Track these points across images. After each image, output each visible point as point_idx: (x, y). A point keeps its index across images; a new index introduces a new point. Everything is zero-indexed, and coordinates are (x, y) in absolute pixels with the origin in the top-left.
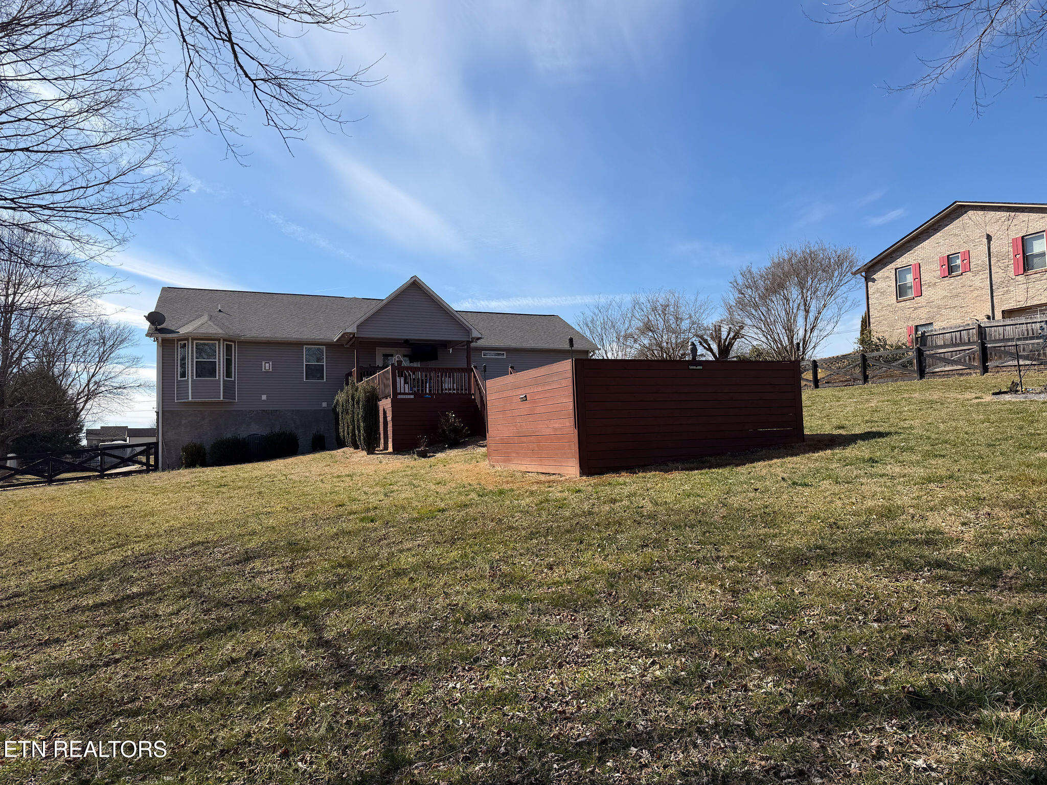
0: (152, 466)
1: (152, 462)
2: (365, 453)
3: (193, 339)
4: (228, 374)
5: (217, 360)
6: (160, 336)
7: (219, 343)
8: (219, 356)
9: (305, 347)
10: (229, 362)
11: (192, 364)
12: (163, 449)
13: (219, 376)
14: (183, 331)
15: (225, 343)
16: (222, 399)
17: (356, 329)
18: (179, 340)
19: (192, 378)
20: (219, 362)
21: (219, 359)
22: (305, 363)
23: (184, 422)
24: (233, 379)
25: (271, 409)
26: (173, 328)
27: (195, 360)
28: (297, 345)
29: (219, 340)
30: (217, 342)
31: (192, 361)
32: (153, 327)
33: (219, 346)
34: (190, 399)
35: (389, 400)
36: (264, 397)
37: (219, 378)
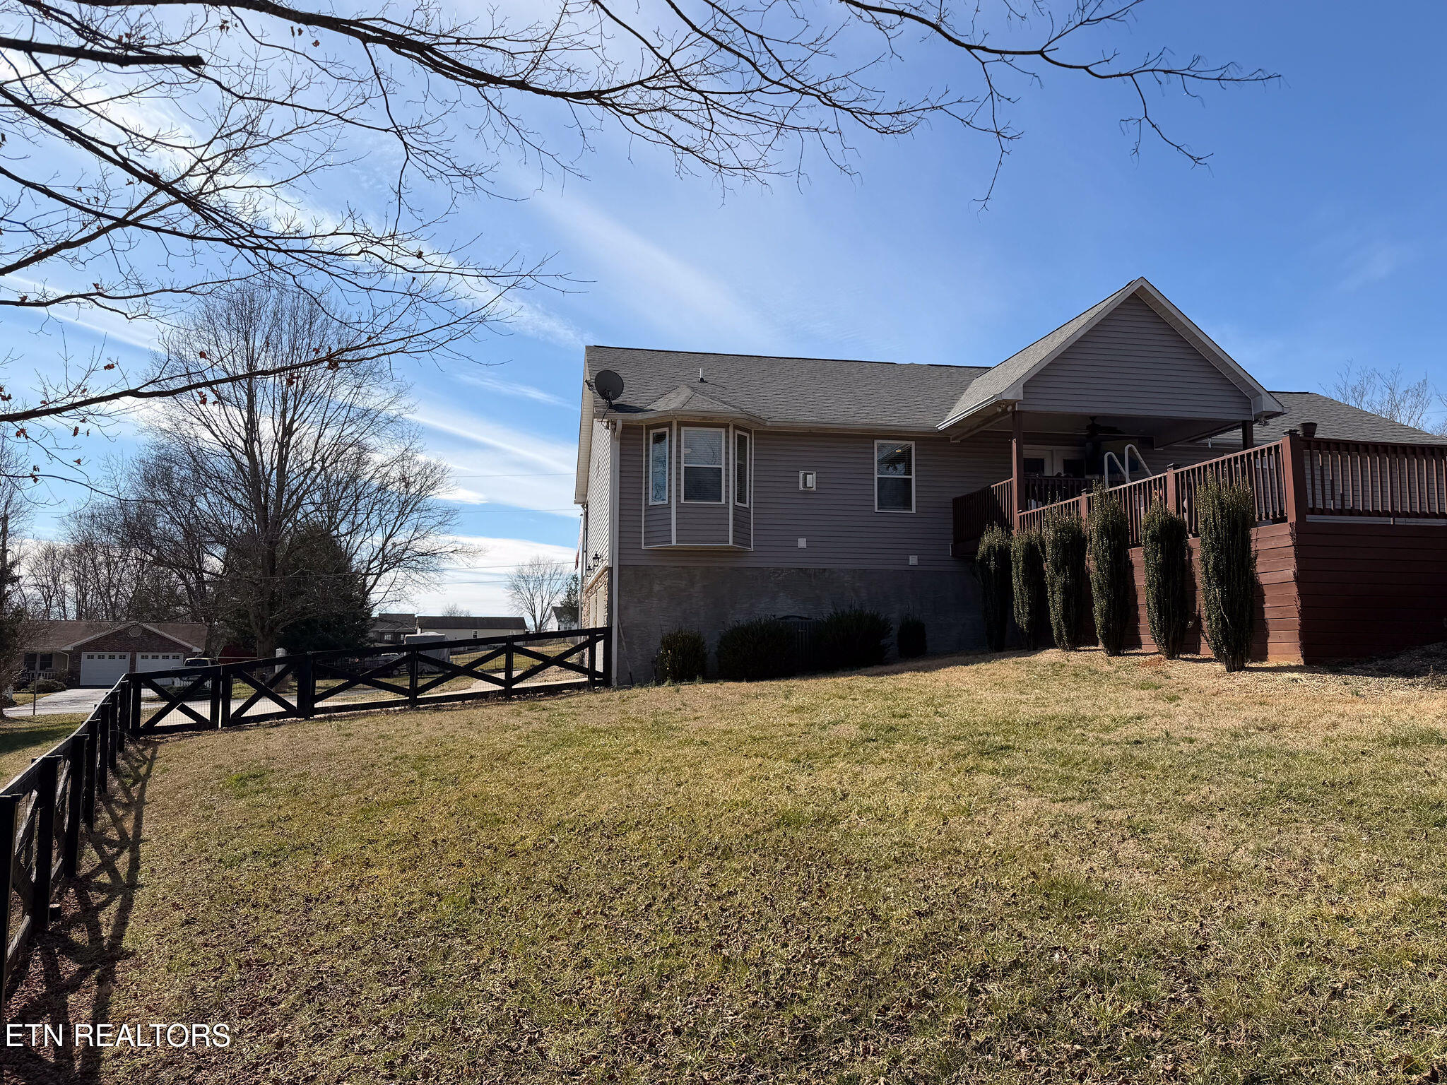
0: (598, 674)
1: (599, 667)
2: (1220, 667)
3: (680, 424)
4: (741, 498)
5: (723, 467)
6: (620, 418)
7: (727, 432)
8: (727, 459)
9: (876, 442)
10: (741, 470)
11: (678, 474)
12: (619, 642)
13: (727, 497)
14: (662, 406)
15: (738, 432)
16: (731, 543)
17: (1021, 391)
18: (649, 427)
19: (678, 501)
20: (727, 470)
21: (727, 464)
22: (876, 476)
23: (657, 588)
24: (747, 506)
25: (813, 566)
26: (638, 405)
27: (683, 466)
28: (862, 438)
29: (726, 426)
30: (723, 430)
31: (678, 468)
32: (603, 401)
33: (727, 437)
34: (674, 543)
35: (1285, 529)
36: (802, 543)
37: (727, 502)
